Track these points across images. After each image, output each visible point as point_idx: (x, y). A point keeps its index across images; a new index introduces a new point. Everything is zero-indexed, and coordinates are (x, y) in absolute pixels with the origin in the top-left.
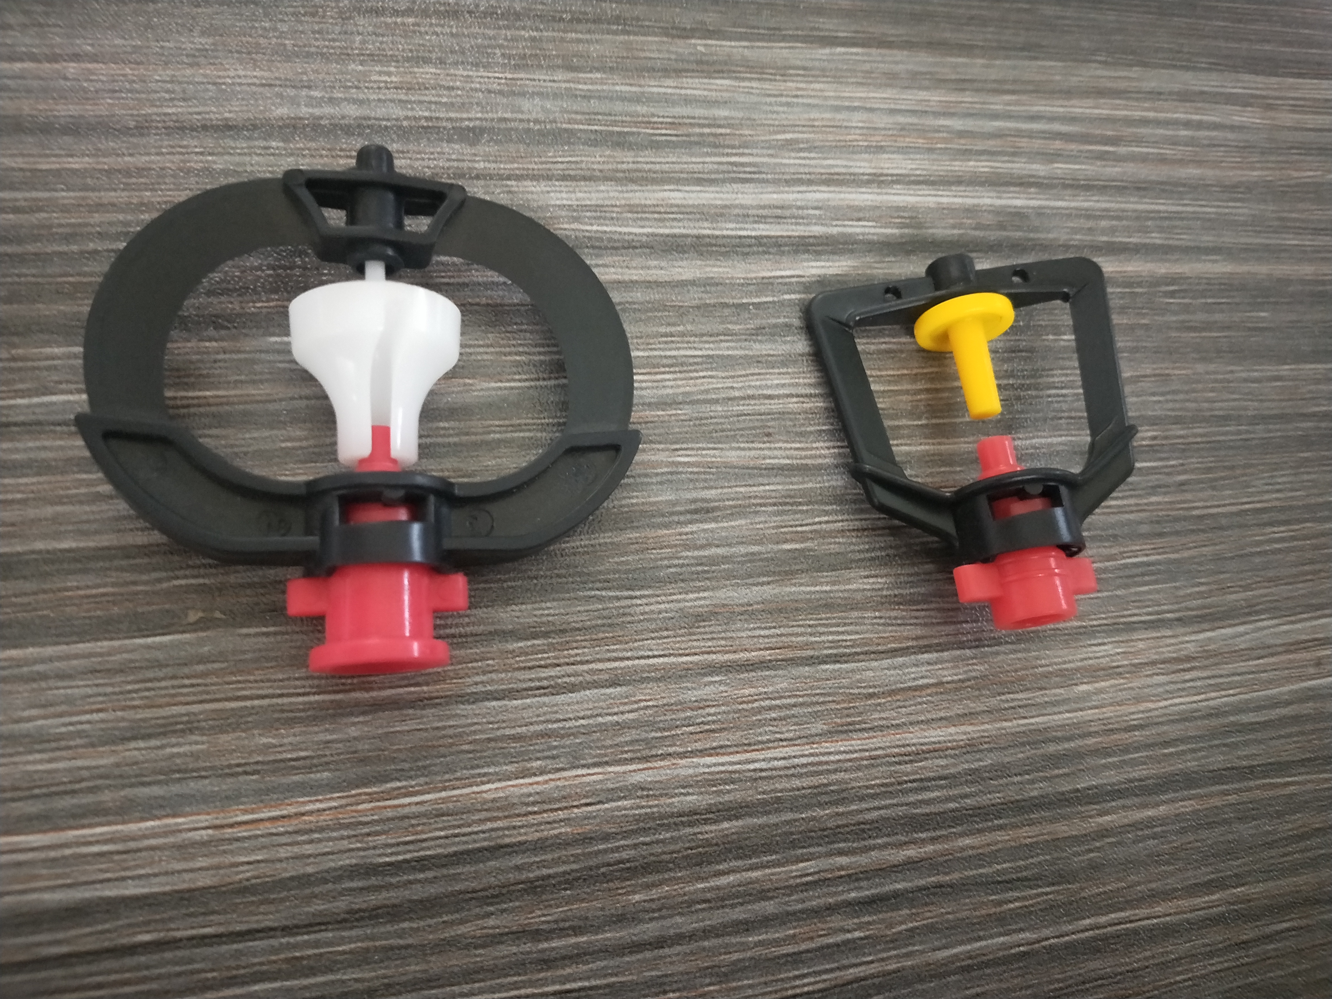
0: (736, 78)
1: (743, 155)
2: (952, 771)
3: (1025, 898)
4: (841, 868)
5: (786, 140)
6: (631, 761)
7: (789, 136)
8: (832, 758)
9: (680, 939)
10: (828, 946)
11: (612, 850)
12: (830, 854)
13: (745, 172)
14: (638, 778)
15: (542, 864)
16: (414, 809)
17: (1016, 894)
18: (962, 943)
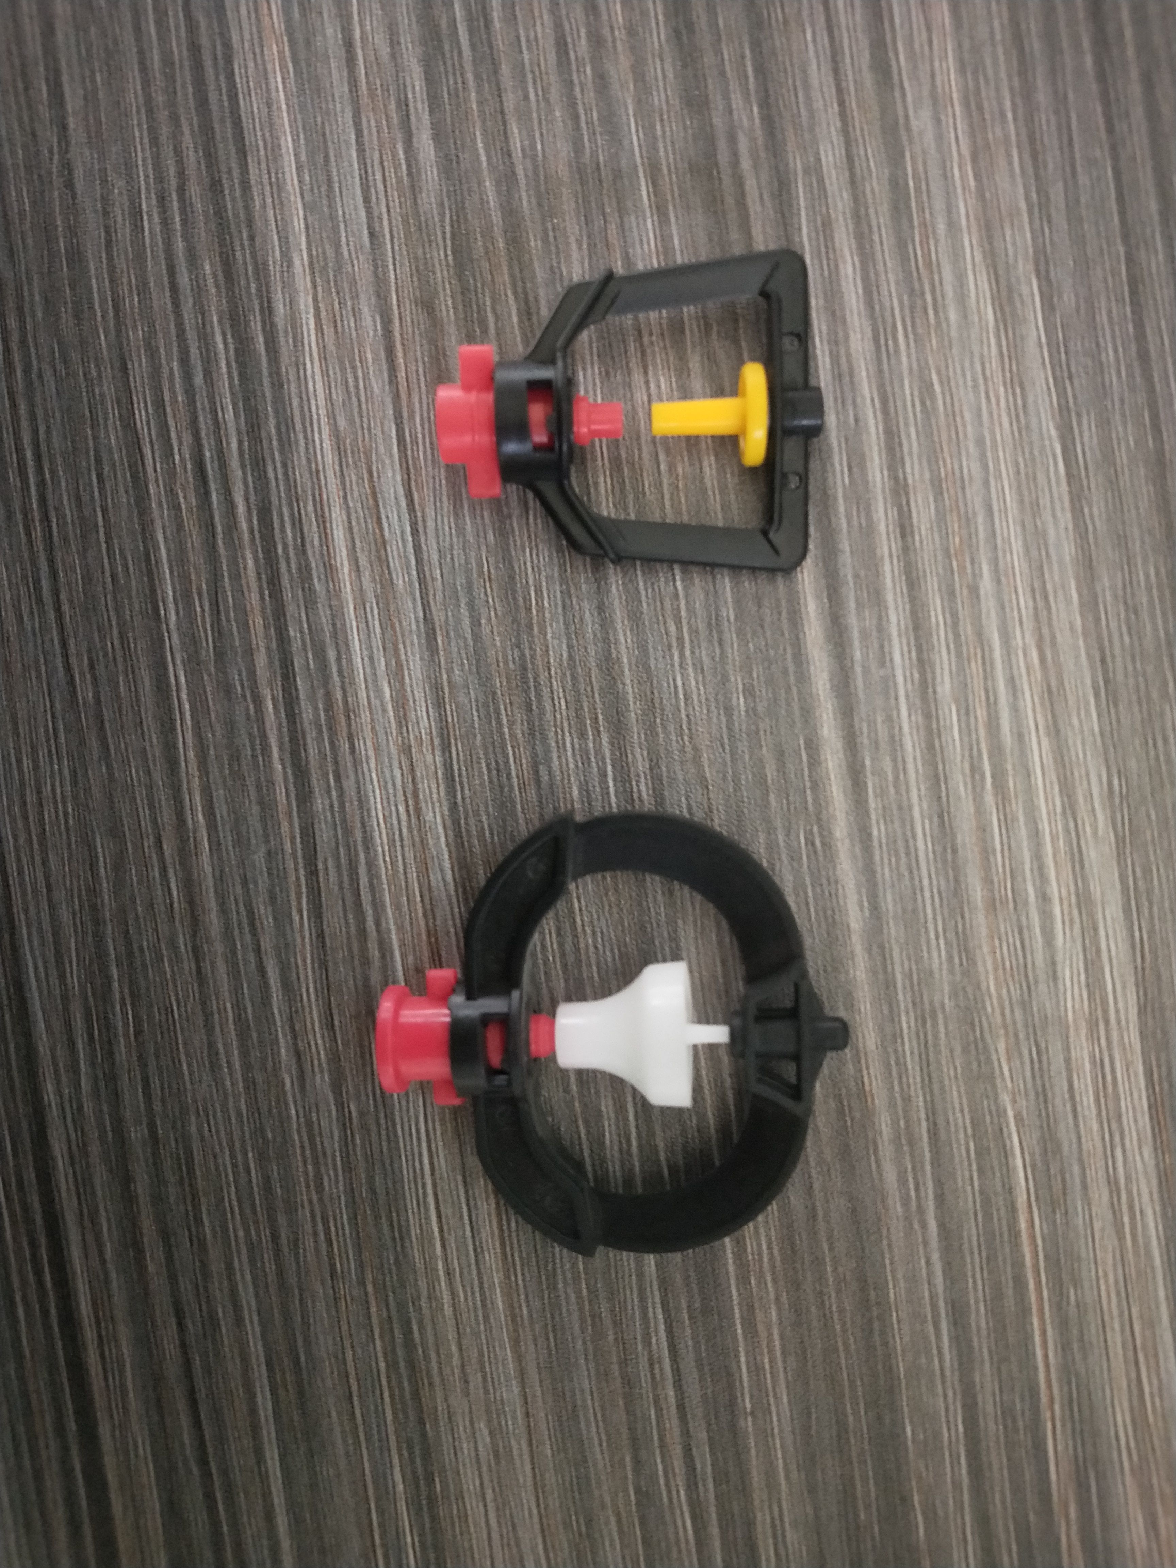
0: (998, 329)
1: (906, 336)
2: (310, 553)
3: (203, 617)
4: (228, 443)
5: (932, 385)
6: (310, 256)
7: (937, 388)
8: (317, 435)
9: (176, 305)
10: (168, 431)
11: (242, 245)
12: (239, 433)
13: (886, 340)
14: (297, 262)
15: (232, 188)
16: (273, 87)
17: (207, 608)
18: (168, 555)
